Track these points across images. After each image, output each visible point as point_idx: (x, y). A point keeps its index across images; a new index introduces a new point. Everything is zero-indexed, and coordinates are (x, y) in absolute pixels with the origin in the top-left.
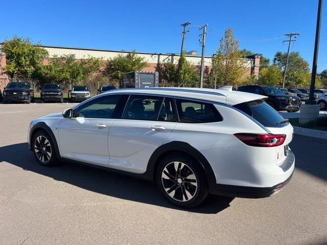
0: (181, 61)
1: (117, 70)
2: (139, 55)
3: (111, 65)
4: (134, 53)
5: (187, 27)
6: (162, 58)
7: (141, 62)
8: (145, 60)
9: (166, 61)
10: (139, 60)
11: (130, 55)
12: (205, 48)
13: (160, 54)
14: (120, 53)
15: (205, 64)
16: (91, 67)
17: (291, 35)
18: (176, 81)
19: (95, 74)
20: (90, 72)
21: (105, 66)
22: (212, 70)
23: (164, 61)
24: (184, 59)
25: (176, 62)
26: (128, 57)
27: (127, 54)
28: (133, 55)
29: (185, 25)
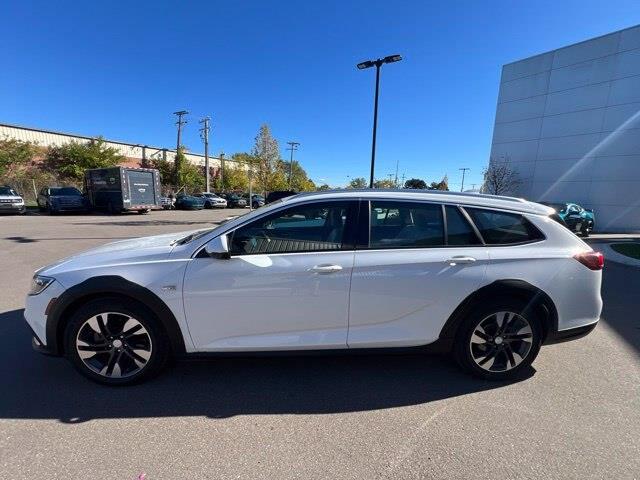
0: (179, 159)
1: (73, 163)
2: (109, 145)
3: (57, 156)
4: (101, 141)
5: (184, 117)
6: (149, 153)
7: (116, 154)
8: (121, 153)
9: (156, 157)
10: (111, 151)
11: (93, 143)
12: (208, 146)
13: (146, 147)
14: (75, 139)
15: (210, 165)
16: (11, 155)
17: (293, 144)
18: (173, 183)
19: (22, 168)
20: (9, 164)
21: (44, 157)
22: (217, 173)
23: (152, 156)
24: (183, 157)
25: (170, 158)
26: (91, 144)
27: (87, 141)
28: (100, 143)
29: (180, 114)
